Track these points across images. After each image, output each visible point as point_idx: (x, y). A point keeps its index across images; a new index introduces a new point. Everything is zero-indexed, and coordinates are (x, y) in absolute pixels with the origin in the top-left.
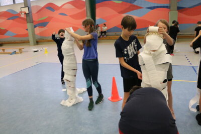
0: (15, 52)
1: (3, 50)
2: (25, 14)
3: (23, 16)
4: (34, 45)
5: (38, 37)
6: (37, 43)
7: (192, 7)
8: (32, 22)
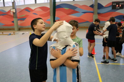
0: (10, 34)
1: (3, 33)
2: (13, 13)
3: (12, 14)
4: (18, 31)
5: (19, 26)
6: (19, 29)
7: (105, 12)
8: (17, 17)
